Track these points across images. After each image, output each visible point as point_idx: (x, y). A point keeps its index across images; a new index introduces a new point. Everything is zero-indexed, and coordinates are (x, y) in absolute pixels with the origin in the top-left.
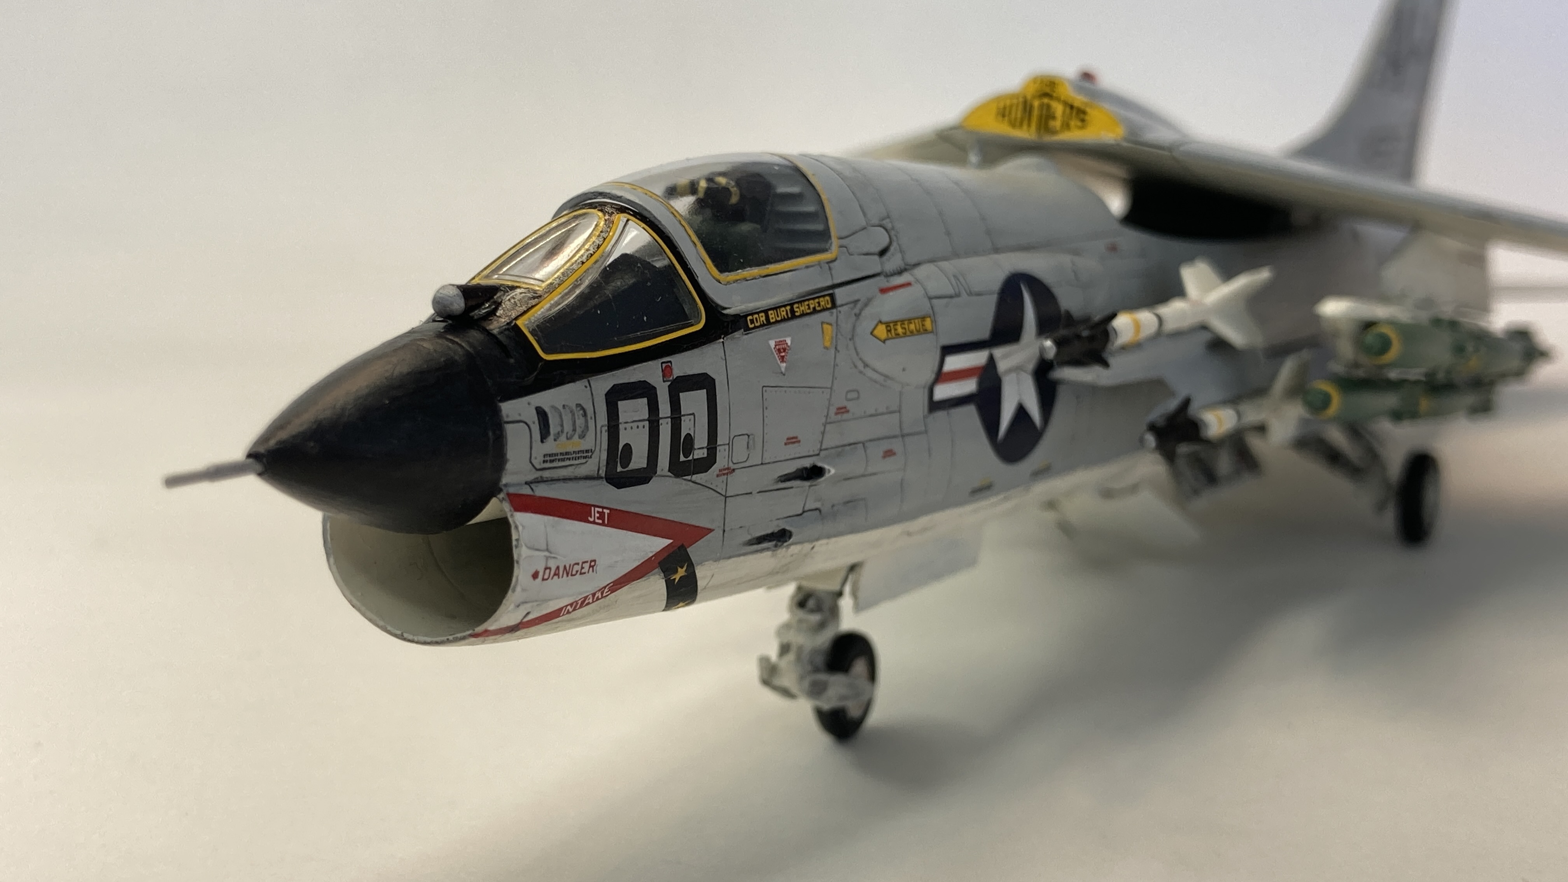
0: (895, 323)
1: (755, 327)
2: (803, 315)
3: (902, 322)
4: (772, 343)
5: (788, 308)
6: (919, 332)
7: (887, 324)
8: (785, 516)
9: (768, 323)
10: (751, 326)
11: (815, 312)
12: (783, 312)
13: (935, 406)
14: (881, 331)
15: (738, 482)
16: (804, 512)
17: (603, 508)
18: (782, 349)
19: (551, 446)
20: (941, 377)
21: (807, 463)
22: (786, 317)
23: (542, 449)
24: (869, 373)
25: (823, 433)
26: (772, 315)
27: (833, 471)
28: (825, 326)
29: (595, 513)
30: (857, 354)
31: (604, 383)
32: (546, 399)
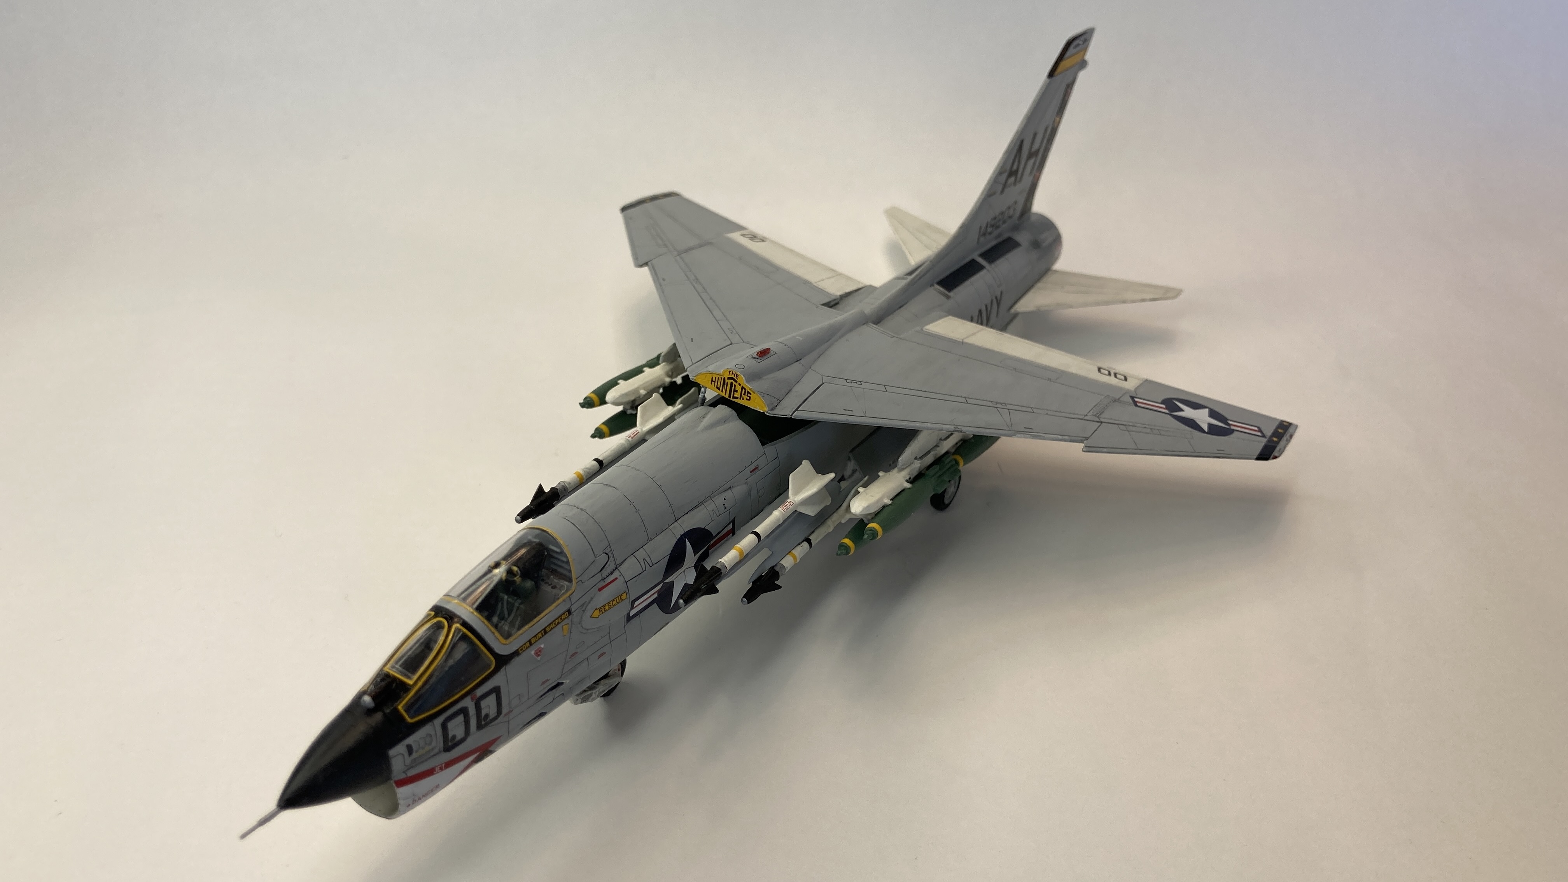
0: (604, 606)
1: (524, 651)
2: (552, 629)
3: (609, 602)
4: (533, 652)
6: (618, 603)
7: (600, 608)
8: (542, 708)
9: (531, 645)
10: (521, 652)
11: (559, 623)
12: (540, 635)
13: (630, 619)
14: (597, 613)
15: (513, 714)
16: (554, 699)
17: (441, 764)
18: (538, 652)
19: (414, 755)
20: (632, 608)
21: (554, 684)
23: (408, 760)
24: (589, 631)
25: (562, 669)
26: (533, 640)
27: (568, 681)
28: (564, 627)
29: (437, 769)
30: (583, 628)
32: (410, 740)
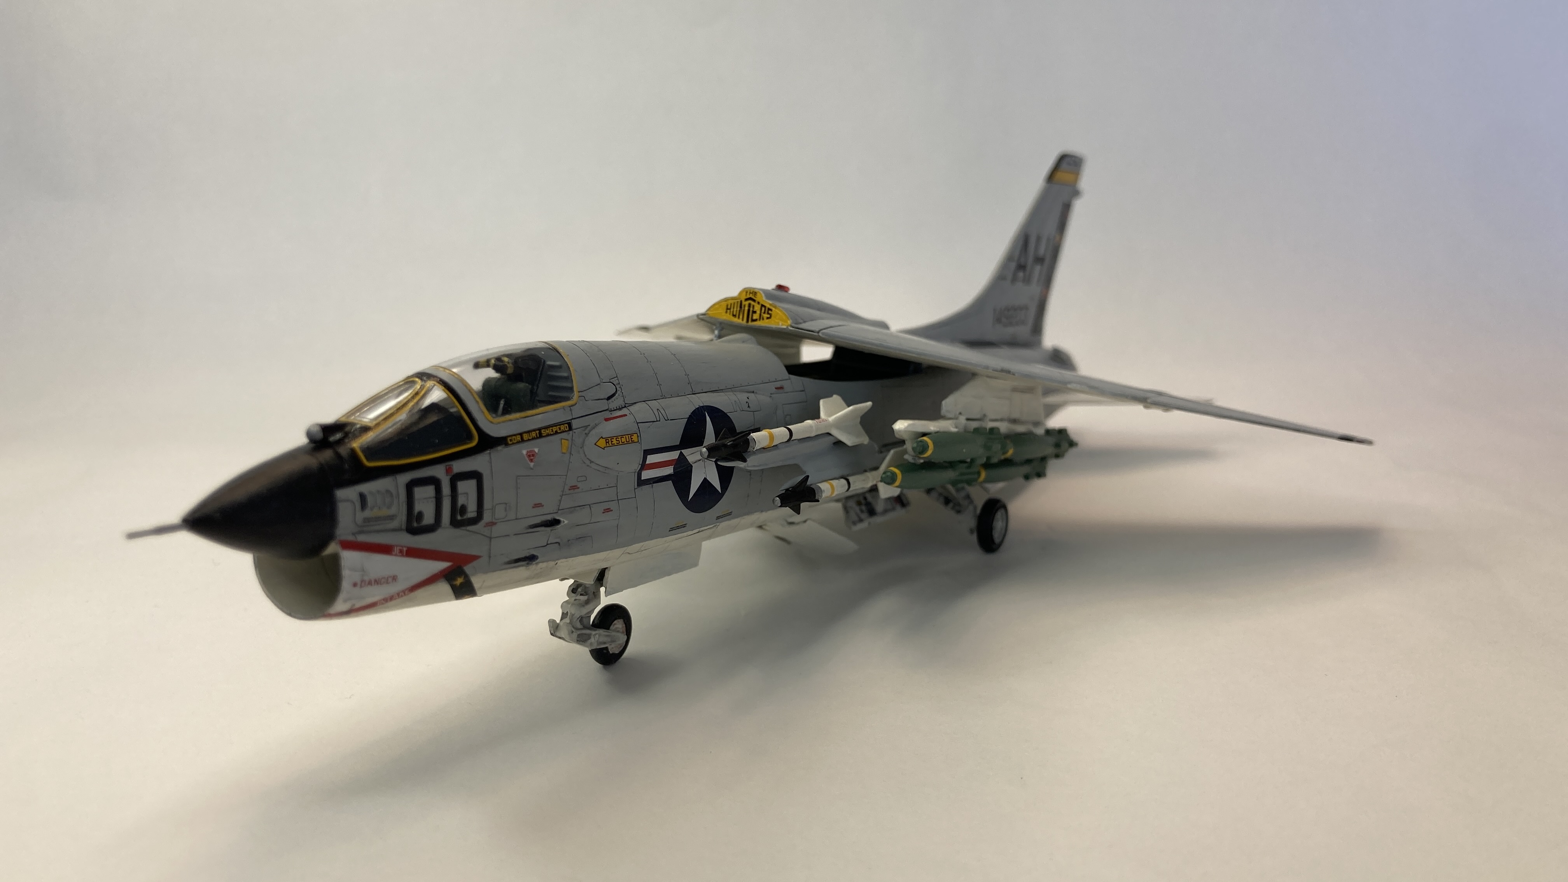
0: (612, 438)
1: (513, 444)
2: (548, 435)
3: (617, 437)
5: (538, 432)
6: (628, 443)
7: (606, 439)
8: (535, 547)
9: (523, 440)
10: (510, 443)
11: (556, 433)
12: (534, 434)
13: (641, 483)
14: (602, 443)
15: (497, 530)
16: (547, 544)
17: (402, 547)
18: (531, 456)
19: (368, 513)
20: (644, 466)
21: (549, 517)
22: (536, 437)
23: (360, 516)
24: (592, 465)
25: (560, 501)
26: (525, 437)
27: (566, 522)
28: (563, 440)
29: (396, 550)
30: (586, 456)
31: (404, 478)
32: (365, 488)
